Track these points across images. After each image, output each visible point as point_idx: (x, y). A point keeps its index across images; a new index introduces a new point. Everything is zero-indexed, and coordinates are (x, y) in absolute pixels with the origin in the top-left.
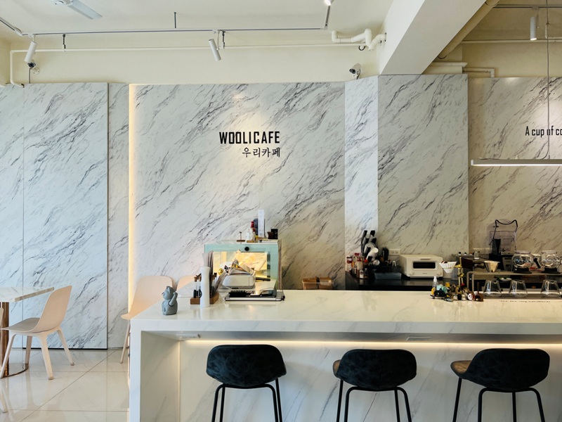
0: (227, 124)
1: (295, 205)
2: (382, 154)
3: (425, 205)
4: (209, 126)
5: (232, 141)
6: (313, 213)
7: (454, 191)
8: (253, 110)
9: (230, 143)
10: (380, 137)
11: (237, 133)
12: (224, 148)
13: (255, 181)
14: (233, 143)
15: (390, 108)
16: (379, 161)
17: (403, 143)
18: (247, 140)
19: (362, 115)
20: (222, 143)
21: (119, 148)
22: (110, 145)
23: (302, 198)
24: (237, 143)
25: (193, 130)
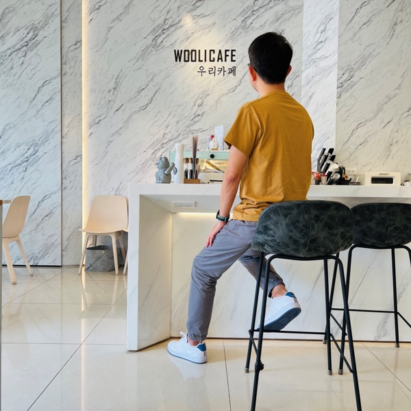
0: (182, 41)
2: (342, 73)
3: (383, 125)
4: (163, 43)
5: (187, 59)
8: (209, 28)
9: (185, 61)
10: (340, 55)
11: (192, 51)
12: (179, 66)
13: (209, 101)
14: (188, 61)
15: (350, 25)
16: (338, 80)
17: (363, 62)
18: (202, 58)
19: (322, 33)
20: (176, 61)
21: (72, 64)
22: (63, 61)
24: (192, 61)
25: (147, 48)
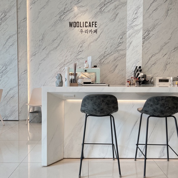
1: (104, 56)
2: (144, 32)
3: (163, 55)
4: (64, 19)
5: (75, 26)
6: (112, 60)
7: (176, 49)
8: (85, 12)
9: (74, 27)
10: (144, 24)
11: (77, 22)
12: (71, 29)
13: (86, 45)
14: (75, 27)
15: (148, 11)
16: (143, 35)
17: (154, 27)
18: (82, 25)
19: (135, 14)
20: (70, 27)
21: (22, 28)
22: (18, 27)
23: (107, 53)
24: (77, 27)
25: (57, 21)
